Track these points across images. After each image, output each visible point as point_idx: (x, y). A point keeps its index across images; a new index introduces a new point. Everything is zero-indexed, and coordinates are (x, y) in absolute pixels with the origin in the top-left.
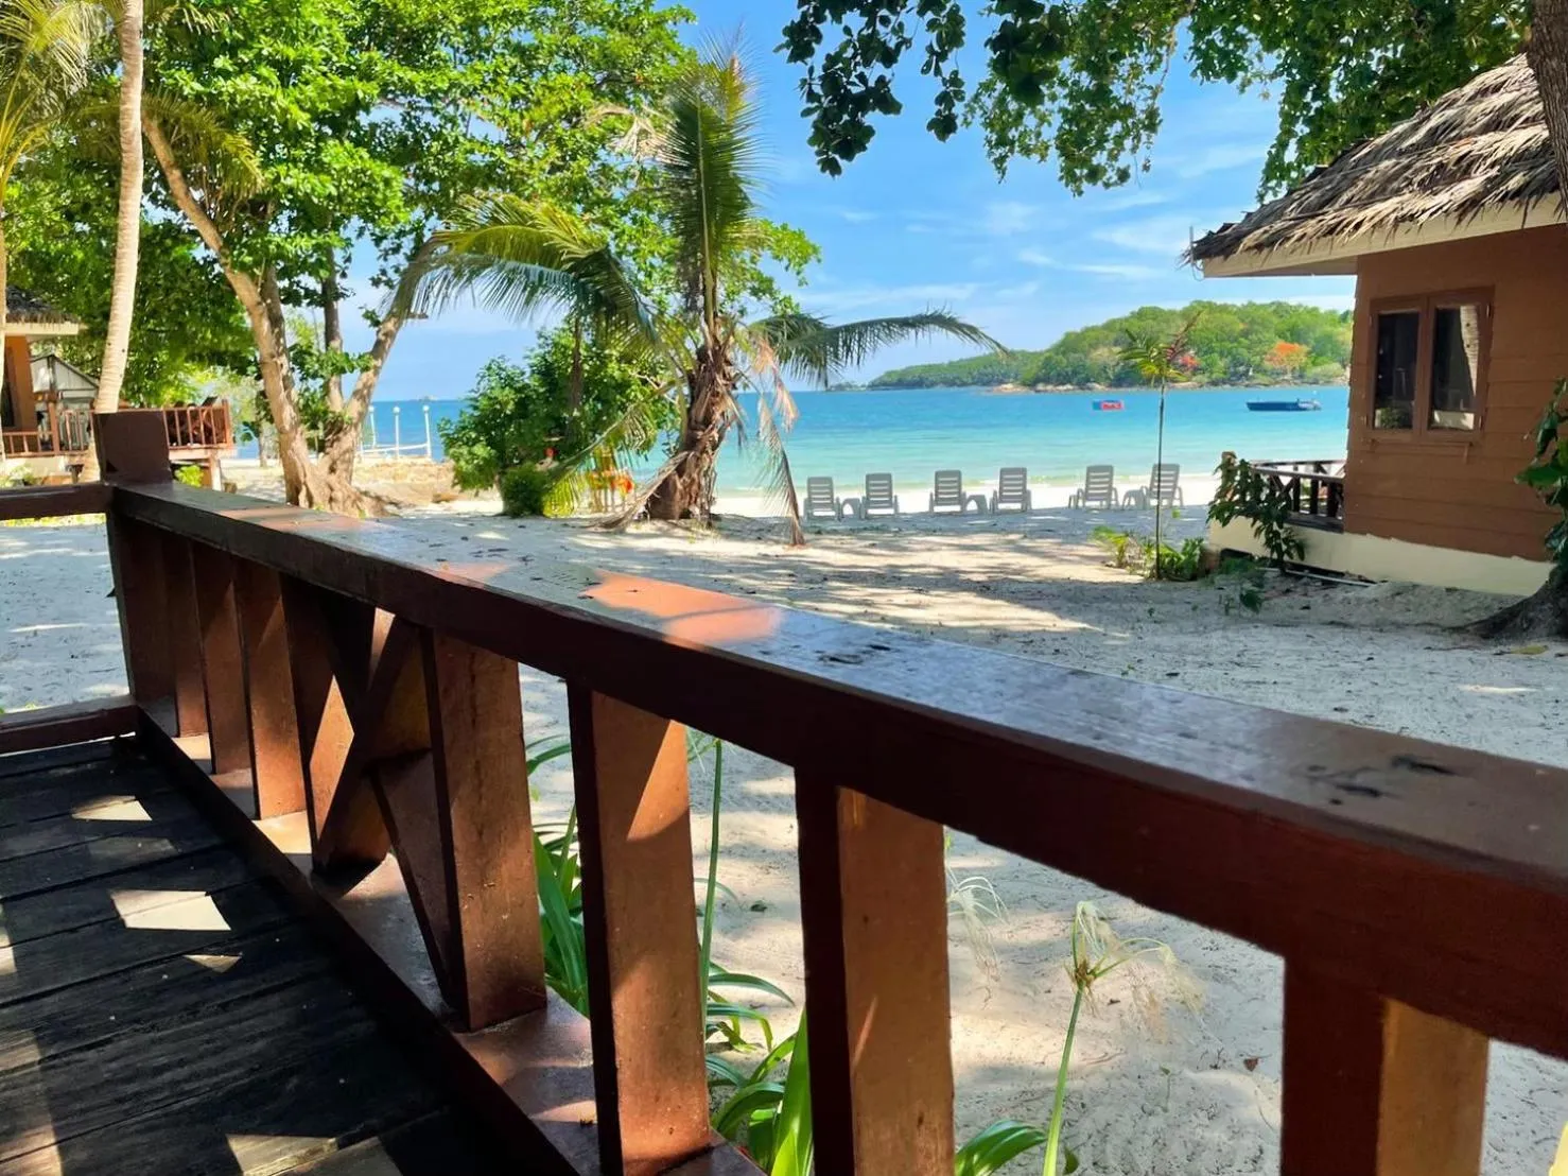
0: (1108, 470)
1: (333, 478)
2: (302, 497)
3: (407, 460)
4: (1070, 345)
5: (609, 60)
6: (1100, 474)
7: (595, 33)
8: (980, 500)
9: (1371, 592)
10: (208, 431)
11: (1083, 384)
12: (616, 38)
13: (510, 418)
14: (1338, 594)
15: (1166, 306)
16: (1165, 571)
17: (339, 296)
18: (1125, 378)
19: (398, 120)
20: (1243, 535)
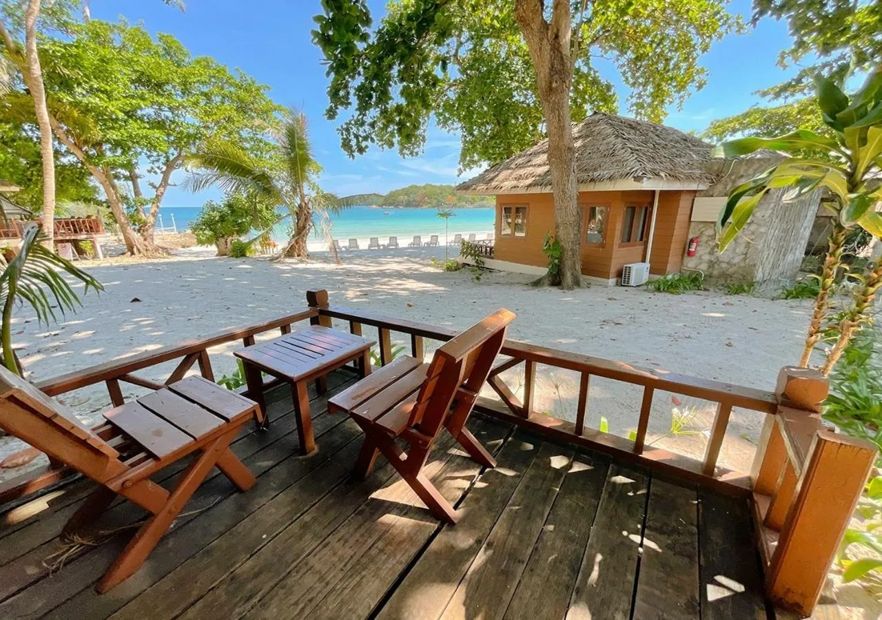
0: (419, 237)
1: (146, 243)
2: (135, 250)
3: (166, 233)
4: (392, 195)
5: (242, 101)
6: (417, 238)
7: (232, 89)
8: (383, 245)
9: (502, 274)
10: (91, 228)
11: (397, 206)
12: (242, 94)
13: (218, 222)
14: (493, 274)
15: (419, 185)
16: (449, 269)
17: (137, 177)
18: (408, 204)
19: (153, 114)
20: (470, 260)
